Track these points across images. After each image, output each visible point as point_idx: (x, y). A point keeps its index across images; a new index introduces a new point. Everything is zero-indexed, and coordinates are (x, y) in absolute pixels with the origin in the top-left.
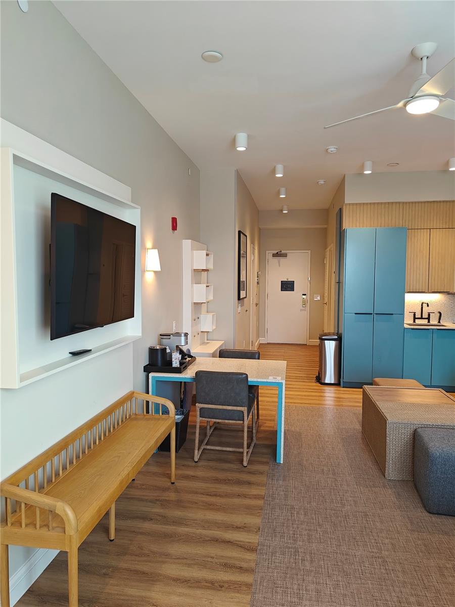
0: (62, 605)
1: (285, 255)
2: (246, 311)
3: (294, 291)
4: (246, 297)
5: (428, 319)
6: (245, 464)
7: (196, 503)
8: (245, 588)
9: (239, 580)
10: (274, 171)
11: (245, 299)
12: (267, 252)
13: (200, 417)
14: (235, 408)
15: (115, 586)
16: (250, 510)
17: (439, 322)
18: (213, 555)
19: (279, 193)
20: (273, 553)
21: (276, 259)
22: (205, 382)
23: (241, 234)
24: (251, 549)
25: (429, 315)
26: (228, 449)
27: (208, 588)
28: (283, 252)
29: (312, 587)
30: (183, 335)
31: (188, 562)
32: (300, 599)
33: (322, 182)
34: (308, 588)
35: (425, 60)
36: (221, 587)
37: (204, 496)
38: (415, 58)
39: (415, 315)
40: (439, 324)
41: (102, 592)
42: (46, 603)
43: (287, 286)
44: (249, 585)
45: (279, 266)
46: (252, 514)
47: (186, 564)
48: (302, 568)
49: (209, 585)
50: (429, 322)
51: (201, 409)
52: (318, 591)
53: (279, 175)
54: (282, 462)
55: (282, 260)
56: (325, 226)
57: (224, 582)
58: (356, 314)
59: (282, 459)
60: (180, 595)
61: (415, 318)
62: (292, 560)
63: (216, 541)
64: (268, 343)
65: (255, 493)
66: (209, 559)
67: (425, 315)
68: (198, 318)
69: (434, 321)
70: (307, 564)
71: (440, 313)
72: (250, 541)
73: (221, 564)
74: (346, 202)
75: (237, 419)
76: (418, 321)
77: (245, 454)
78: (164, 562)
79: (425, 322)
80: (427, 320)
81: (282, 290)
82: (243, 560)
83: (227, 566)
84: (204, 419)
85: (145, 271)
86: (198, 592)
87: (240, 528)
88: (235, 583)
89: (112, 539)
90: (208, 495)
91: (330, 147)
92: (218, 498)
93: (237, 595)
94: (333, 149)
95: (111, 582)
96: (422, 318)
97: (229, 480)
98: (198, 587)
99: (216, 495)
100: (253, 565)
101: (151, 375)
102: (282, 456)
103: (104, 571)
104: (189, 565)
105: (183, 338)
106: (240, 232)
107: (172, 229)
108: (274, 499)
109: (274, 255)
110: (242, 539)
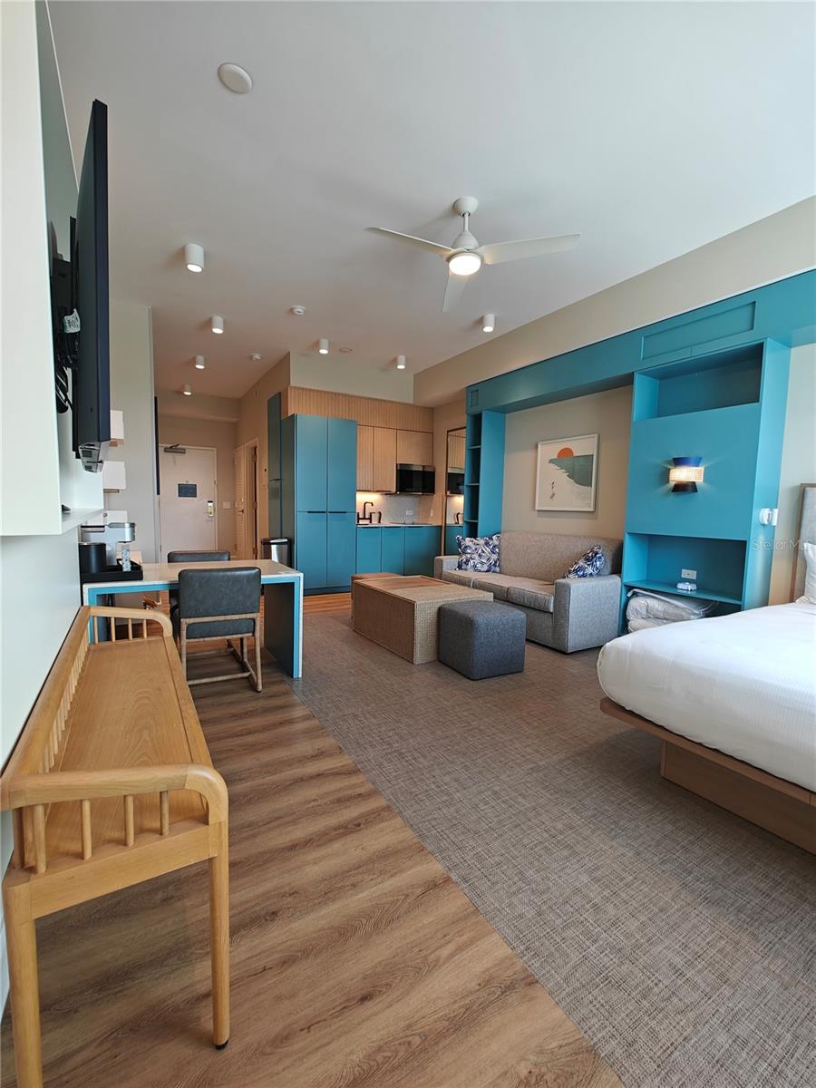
0: (120, 992)
1: (183, 452)
3: (196, 496)
5: (370, 519)
6: (260, 688)
7: (231, 750)
8: (386, 814)
9: (369, 809)
10: (209, 324)
13: (187, 638)
15: (201, 905)
16: (310, 734)
18: (313, 798)
19: (194, 362)
20: (380, 765)
21: (170, 456)
22: (197, 584)
23: (158, 403)
24: (353, 771)
25: (371, 516)
26: (220, 678)
27: (344, 835)
28: (180, 446)
29: (447, 779)
30: (127, 525)
31: (287, 819)
32: (448, 794)
33: (257, 357)
34: (445, 781)
35: (466, 215)
36: (359, 825)
37: (235, 739)
38: (456, 210)
39: (358, 515)
40: (379, 522)
41: (186, 926)
42: (76, 1012)
43: (187, 491)
44: (388, 808)
45: (175, 464)
46: (319, 737)
47: (288, 823)
48: (421, 766)
49: (342, 831)
50: (371, 522)
51: (189, 626)
52: (456, 780)
53: (218, 331)
55: (178, 457)
56: (235, 420)
57: (356, 819)
58: (309, 512)
59: (300, 673)
60: (315, 862)
61: (359, 519)
62: (406, 764)
63: (301, 781)
65: (301, 714)
66: (313, 804)
67: (367, 516)
69: (375, 522)
70: (421, 760)
71: (381, 513)
72: (343, 763)
73: (333, 802)
74: (292, 384)
75: (245, 630)
76: (361, 522)
78: (254, 836)
80: (369, 521)
81: (179, 496)
82: (355, 786)
83: (342, 801)
84: (192, 640)
86: (337, 846)
87: (316, 756)
88: (369, 814)
90: (237, 736)
91: (297, 306)
92: (256, 734)
93: (385, 824)
94: (299, 310)
95: (188, 904)
96: (364, 518)
97: (251, 712)
98: (331, 840)
99: (249, 733)
100: (370, 786)
101: (86, 587)
102: (301, 668)
103: (160, 895)
104: (294, 822)
105: (127, 530)
106: (156, 399)
108: (327, 714)
109: (166, 450)
110: (331, 767)
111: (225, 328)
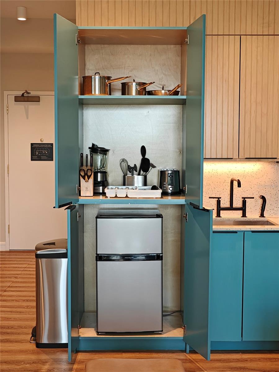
1: (37, 99)
5: (243, 209)
12: (6, 93)
17: (262, 215)
21: (22, 106)
25: (244, 203)
28: (33, 93)
39: (219, 202)
40: (262, 219)
43: (42, 152)
45: (27, 118)
50: (244, 215)
55: (31, 106)
61: (219, 209)
64: (11, 252)
67: (238, 203)
69: (253, 213)
71: (263, 198)
76: (224, 215)
79: (238, 215)
80: (240, 212)
81: (32, 159)
96: (231, 208)
109: (18, 99)
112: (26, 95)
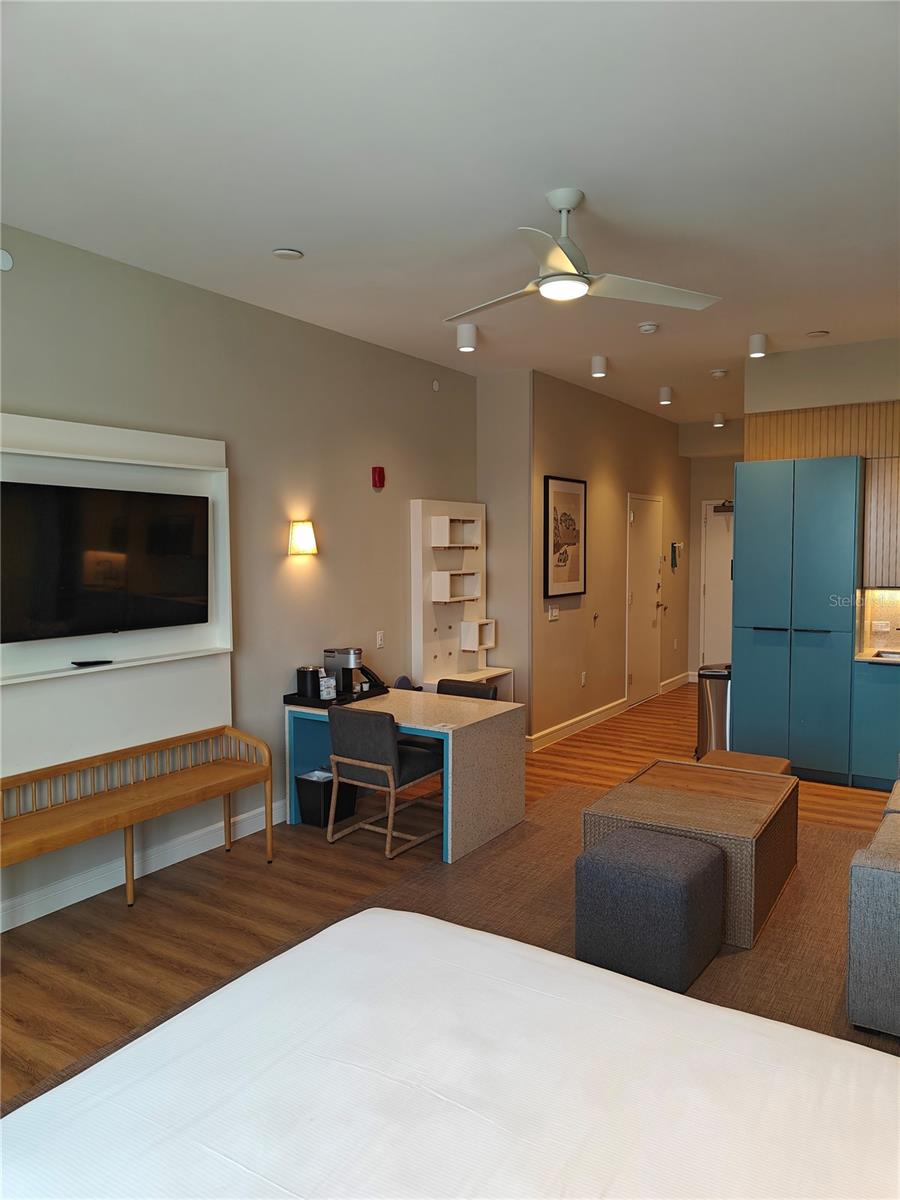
2: (595, 618)
4: (584, 593)
7: (269, 889)
11: (583, 596)
12: (704, 503)
13: (339, 776)
14: (375, 766)
15: (85, 946)
18: (218, 942)
21: (721, 518)
23: (550, 481)
30: (352, 652)
31: (183, 942)
33: (718, 374)
35: (564, 215)
37: (289, 883)
47: (178, 944)
49: (177, 967)
51: (338, 763)
54: (450, 862)
57: (196, 969)
58: (755, 628)
59: (450, 857)
60: (137, 968)
63: (241, 930)
66: (209, 945)
68: (450, 627)
73: (214, 953)
74: (748, 410)
75: (380, 782)
77: (389, 839)
78: (157, 937)
83: (220, 956)
85: (286, 555)
86: (157, 970)
87: (287, 924)
89: (130, 903)
91: (641, 324)
94: (648, 327)
95: (86, 942)
98: (165, 967)
99: (305, 885)
101: (289, 708)
102: (450, 852)
103: (91, 931)
106: (547, 479)
107: (375, 485)
109: (717, 510)
111: (609, 367)
112: (726, 504)
